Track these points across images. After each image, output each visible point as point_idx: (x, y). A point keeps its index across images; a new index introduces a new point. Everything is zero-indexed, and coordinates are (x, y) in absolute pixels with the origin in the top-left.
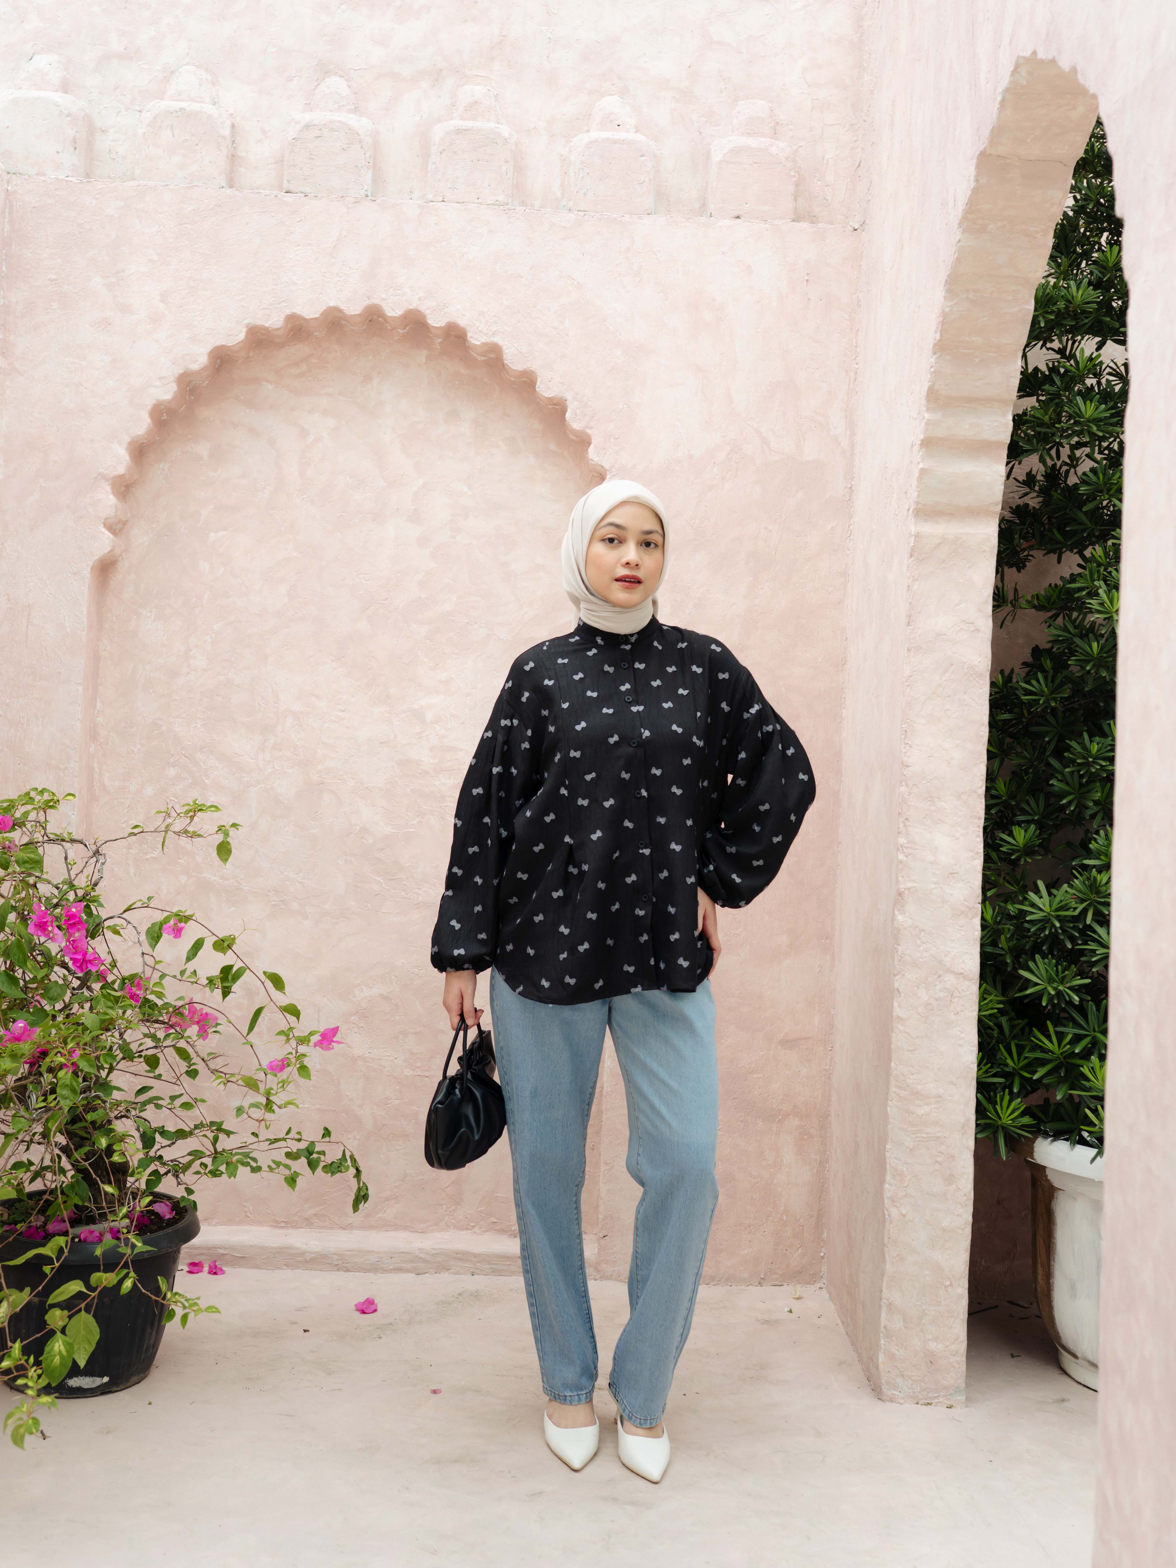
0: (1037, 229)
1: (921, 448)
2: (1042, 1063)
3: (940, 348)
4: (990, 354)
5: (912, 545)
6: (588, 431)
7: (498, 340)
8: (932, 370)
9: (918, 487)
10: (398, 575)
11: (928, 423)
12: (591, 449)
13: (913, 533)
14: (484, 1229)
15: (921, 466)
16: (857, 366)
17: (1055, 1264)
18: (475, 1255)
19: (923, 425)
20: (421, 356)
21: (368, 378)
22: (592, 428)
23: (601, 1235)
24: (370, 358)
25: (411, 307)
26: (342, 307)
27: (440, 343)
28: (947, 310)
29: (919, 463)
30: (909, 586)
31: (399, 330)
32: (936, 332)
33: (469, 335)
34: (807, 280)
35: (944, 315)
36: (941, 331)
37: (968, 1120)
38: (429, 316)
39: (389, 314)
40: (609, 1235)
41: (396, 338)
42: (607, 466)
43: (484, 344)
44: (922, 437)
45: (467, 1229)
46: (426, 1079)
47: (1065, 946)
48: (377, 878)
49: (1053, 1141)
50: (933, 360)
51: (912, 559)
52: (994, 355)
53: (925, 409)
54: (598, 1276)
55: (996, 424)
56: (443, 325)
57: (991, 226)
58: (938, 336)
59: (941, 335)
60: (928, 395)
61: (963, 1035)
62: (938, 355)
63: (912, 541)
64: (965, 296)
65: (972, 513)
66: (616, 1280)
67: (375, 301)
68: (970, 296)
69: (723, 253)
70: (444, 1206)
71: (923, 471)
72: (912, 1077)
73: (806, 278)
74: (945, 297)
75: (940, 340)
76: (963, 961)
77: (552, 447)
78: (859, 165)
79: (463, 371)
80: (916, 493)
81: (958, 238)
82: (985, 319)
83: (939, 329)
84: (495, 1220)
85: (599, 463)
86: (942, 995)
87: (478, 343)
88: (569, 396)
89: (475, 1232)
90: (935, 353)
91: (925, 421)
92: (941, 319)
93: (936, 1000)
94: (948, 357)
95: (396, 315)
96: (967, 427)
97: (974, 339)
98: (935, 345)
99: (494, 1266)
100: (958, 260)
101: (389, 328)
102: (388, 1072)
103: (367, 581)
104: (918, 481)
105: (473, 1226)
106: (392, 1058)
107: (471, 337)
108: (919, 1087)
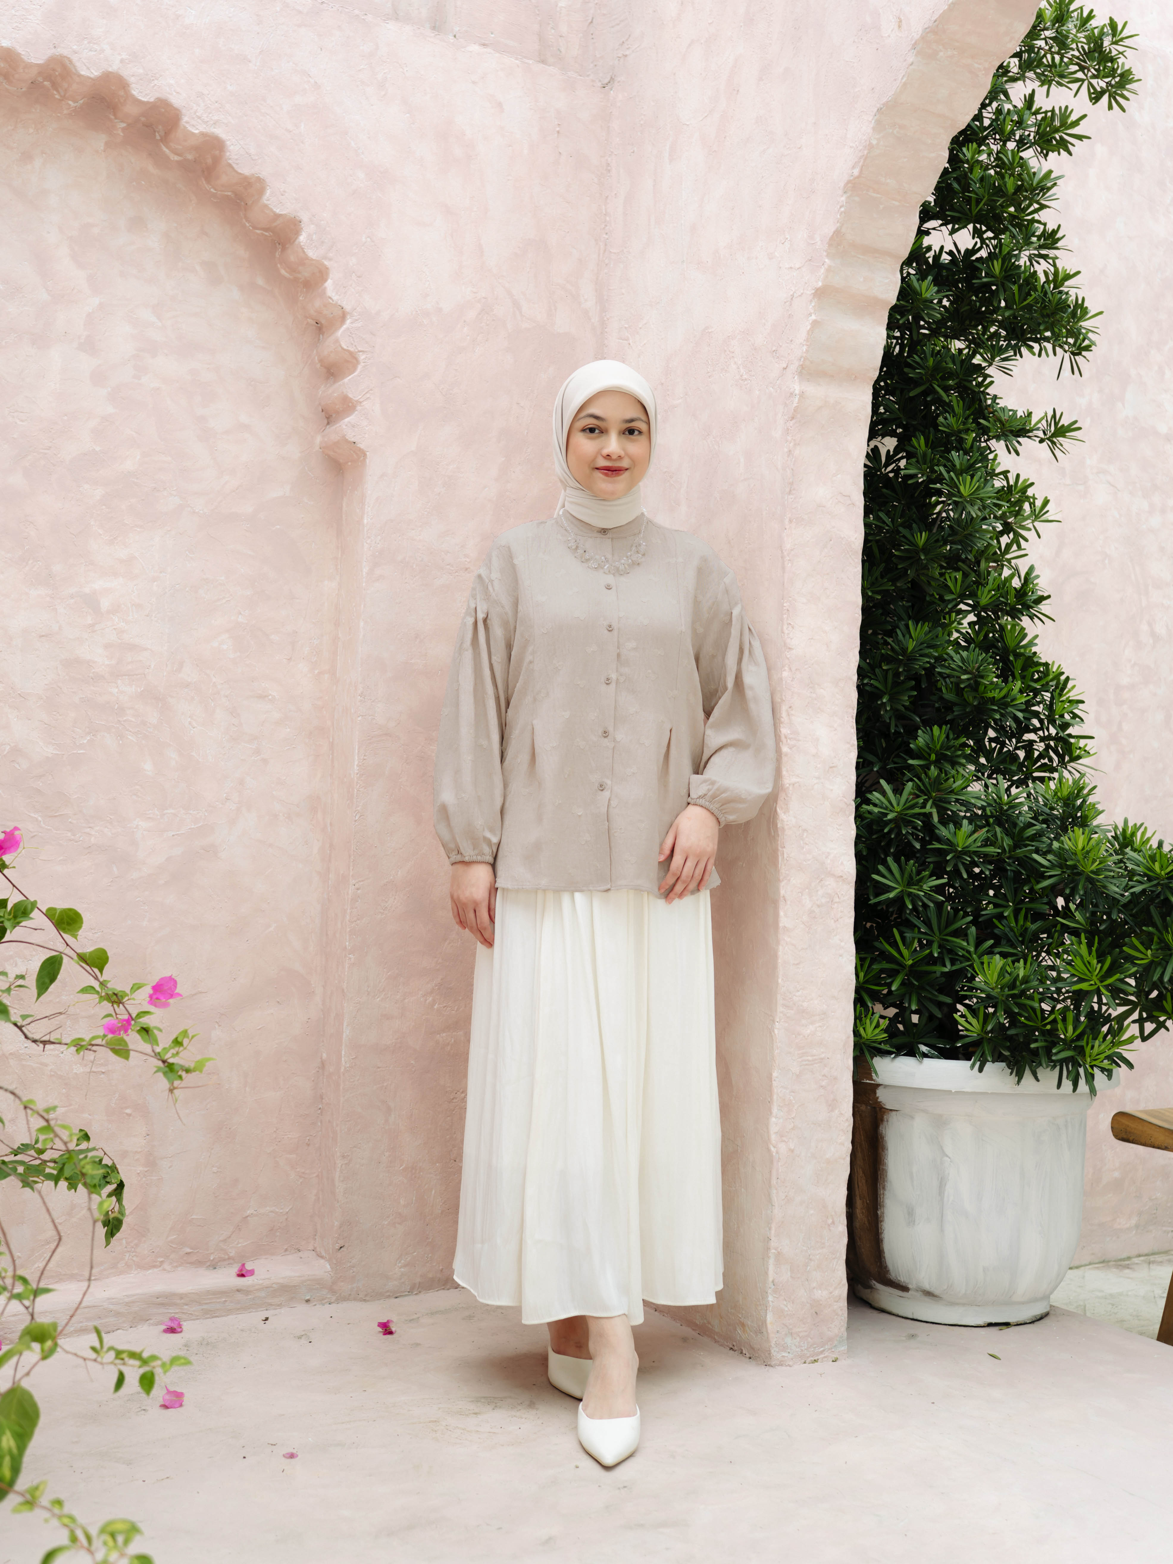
0: (980, 66)
1: (813, 298)
2: (893, 974)
3: (854, 186)
4: (894, 202)
5: (795, 405)
6: (326, 263)
7: (220, 132)
8: (842, 209)
9: (807, 340)
10: (66, 418)
11: (829, 270)
12: (329, 284)
13: (797, 392)
14: (175, 1264)
15: (813, 317)
16: (607, 237)
17: (886, 1192)
18: (181, 1296)
19: (822, 270)
20: (99, 141)
21: (27, 157)
22: (330, 260)
23: (337, 1246)
24: (31, 131)
25: (110, 70)
26: (20, 50)
27: (123, 129)
28: (874, 142)
29: (810, 315)
30: (790, 451)
31: (70, 102)
32: (853, 167)
33: (185, 119)
34: (558, 132)
35: (870, 147)
36: (862, 166)
37: (848, 1037)
38: (133, 86)
39: (82, 73)
40: (346, 1245)
41: (65, 112)
42: (348, 308)
43: (203, 134)
44: (820, 284)
45: (155, 1267)
46: (102, 1076)
47: (915, 847)
48: (33, 815)
49: (895, 1057)
50: (843, 198)
51: (794, 421)
52: (897, 203)
53: (825, 254)
54: (334, 1298)
55: (887, 281)
56: (152, 100)
57: (941, 54)
58: (856, 172)
59: (861, 171)
60: (832, 238)
61: (843, 944)
62: (848, 195)
63: (796, 400)
64: (891, 131)
65: (851, 377)
66: (355, 1299)
67: (65, 52)
68: (895, 132)
69: (474, 82)
70: (124, 1241)
71: (815, 323)
72: (798, 994)
73: (558, 129)
74: (874, 129)
75: (858, 177)
76: (842, 863)
77: (260, 281)
78: (592, 22)
79: (151, 168)
80: (805, 348)
81: (911, 60)
82: (905, 160)
83: (861, 164)
84: (189, 1250)
85: (339, 303)
86: (824, 900)
87: (197, 132)
88: (304, 217)
89: (164, 1270)
90: (845, 192)
91: (826, 266)
92: (866, 152)
93: (819, 906)
94: (857, 199)
95: (92, 76)
96: (862, 280)
97: (888, 181)
98: (849, 182)
99: (205, 1307)
100: (905, 84)
101: (57, 97)
102: (51, 1071)
103: (22, 421)
104: (808, 334)
105: (162, 1262)
106: (57, 1052)
107: (187, 122)
108: (805, 1004)
